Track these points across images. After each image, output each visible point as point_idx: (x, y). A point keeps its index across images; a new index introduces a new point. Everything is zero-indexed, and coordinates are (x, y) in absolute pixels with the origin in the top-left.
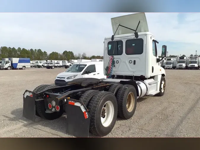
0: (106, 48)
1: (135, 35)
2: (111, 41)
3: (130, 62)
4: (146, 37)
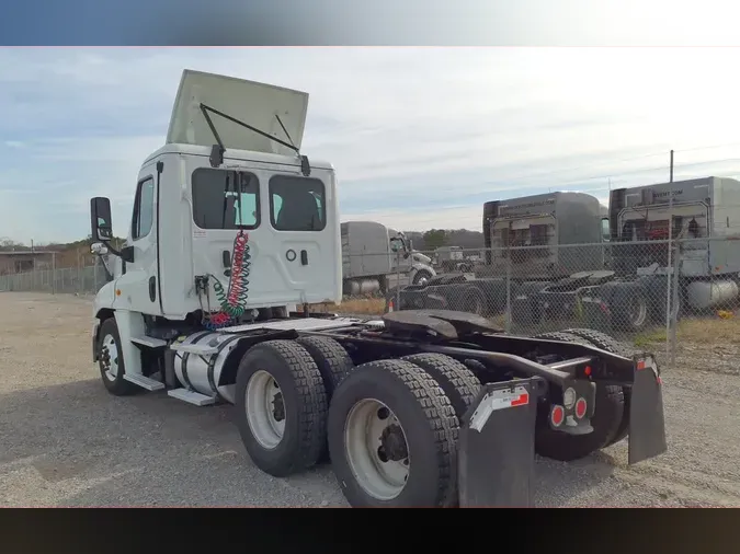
1: (299, 163)
2: (208, 166)
3: (289, 256)
4: (329, 177)
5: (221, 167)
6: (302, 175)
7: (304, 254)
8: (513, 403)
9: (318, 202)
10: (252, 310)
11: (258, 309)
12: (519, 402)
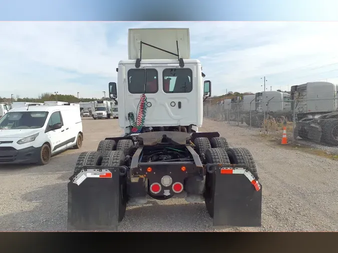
0: (125, 80)
1: (179, 62)
2: (135, 68)
3: (172, 104)
4: (195, 67)
5: (140, 68)
6: (180, 67)
7: (180, 103)
8: (100, 176)
9: (189, 78)
10: (149, 127)
11: (153, 127)
12: (105, 176)
